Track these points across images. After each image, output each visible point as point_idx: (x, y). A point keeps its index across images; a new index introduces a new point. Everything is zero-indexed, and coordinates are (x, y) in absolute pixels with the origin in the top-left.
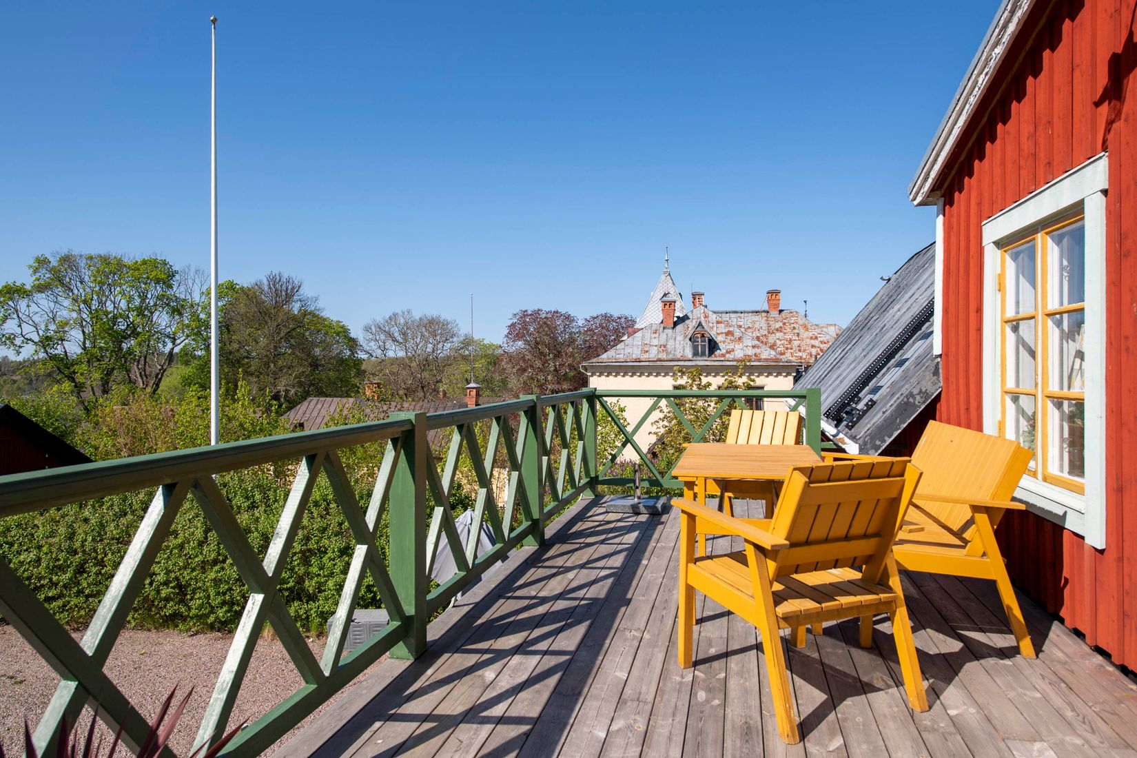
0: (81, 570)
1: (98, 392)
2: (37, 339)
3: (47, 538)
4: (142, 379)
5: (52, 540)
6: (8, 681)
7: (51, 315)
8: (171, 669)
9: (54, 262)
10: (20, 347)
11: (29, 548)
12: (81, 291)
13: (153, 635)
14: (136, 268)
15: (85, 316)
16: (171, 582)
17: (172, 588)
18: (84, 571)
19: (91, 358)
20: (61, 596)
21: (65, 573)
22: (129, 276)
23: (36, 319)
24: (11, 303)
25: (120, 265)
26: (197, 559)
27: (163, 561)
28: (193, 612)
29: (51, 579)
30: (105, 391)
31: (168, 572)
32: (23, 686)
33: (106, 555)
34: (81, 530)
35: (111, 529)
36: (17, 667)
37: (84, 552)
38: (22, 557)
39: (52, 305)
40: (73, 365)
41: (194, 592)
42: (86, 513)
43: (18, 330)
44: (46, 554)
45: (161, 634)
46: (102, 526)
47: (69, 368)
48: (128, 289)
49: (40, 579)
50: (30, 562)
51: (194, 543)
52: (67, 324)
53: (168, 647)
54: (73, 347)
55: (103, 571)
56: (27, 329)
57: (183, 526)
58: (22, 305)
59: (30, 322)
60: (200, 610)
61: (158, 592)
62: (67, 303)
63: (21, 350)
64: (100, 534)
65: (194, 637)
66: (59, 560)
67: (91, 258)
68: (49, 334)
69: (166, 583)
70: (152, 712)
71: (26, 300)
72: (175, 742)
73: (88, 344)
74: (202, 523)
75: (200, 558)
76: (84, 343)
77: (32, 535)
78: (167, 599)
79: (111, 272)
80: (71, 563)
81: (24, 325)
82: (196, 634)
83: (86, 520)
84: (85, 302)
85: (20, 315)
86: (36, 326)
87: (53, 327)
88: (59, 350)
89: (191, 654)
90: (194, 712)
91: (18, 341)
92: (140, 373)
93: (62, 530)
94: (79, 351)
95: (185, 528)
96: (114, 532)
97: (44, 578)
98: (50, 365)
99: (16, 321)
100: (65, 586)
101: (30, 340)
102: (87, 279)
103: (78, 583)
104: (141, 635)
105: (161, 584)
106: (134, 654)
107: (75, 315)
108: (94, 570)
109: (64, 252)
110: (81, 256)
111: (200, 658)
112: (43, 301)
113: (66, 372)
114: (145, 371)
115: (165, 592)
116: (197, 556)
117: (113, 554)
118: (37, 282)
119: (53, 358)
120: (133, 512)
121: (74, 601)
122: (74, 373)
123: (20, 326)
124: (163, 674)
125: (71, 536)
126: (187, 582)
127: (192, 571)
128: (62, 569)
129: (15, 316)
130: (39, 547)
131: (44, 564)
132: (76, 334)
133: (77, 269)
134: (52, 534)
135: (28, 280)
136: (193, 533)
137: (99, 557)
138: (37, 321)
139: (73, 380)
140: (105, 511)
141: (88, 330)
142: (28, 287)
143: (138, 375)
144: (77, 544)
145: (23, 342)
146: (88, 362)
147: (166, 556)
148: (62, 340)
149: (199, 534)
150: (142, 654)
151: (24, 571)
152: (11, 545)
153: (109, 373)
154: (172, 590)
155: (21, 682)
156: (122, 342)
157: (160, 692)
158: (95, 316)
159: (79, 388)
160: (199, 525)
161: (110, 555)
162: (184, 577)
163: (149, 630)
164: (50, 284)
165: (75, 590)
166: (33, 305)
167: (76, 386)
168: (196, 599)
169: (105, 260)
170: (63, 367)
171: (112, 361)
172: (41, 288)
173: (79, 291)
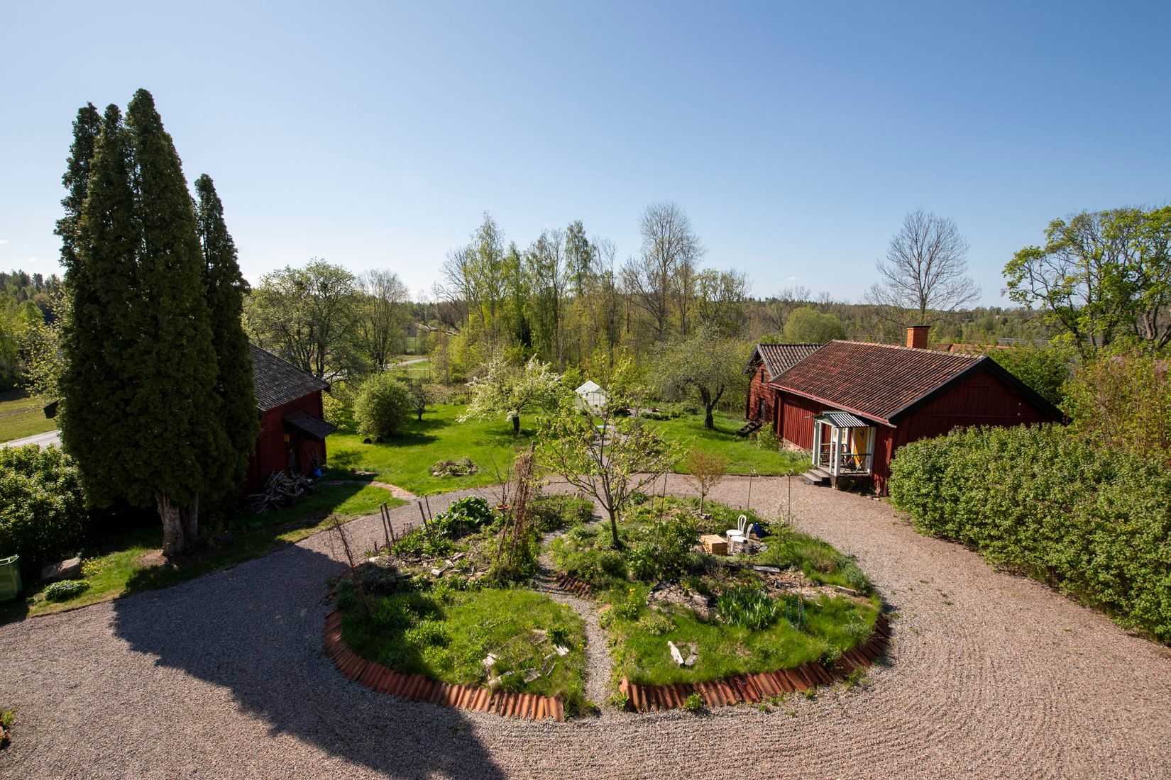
0: (1020, 521)
1: (1099, 341)
2: (1045, 294)
3: (996, 483)
4: (1151, 330)
5: (998, 487)
6: (941, 597)
7: (1061, 272)
8: (1093, 665)
9: (1068, 224)
10: (1031, 302)
11: (980, 487)
12: (1093, 247)
13: (1086, 613)
14: (1156, 217)
15: (1094, 271)
16: (1112, 569)
17: (1112, 575)
18: (1024, 524)
19: (1096, 310)
20: (1000, 538)
21: (1006, 518)
22: (1145, 227)
23: (1047, 276)
24: (1026, 264)
25: (1138, 217)
26: (1148, 556)
27: (1105, 544)
28: (1137, 611)
29: (994, 520)
30: (1106, 342)
31: (1110, 557)
32: (949, 608)
33: (1045, 516)
34: (1026, 484)
35: (1056, 493)
36: (951, 587)
37: (1025, 507)
38: (973, 494)
39: (1063, 263)
40: (1077, 317)
41: (1141, 589)
42: (1036, 470)
43: (1030, 287)
44: (993, 497)
45: (1095, 617)
46: (1048, 487)
47: (1072, 319)
48: (1143, 241)
49: (986, 517)
50: (979, 500)
51: (1147, 537)
52: (1073, 280)
53: (1098, 636)
54: (1078, 300)
55: (1041, 531)
56: (1038, 286)
57: (1138, 513)
58: (1036, 265)
59: (1042, 280)
60: (1146, 613)
61: (1096, 573)
62: (1077, 259)
63: (1031, 304)
64: (1043, 495)
65: (1134, 639)
66: (1001, 506)
67: (1107, 214)
68: (1057, 290)
69: (1107, 568)
70: (1054, 704)
71: (1039, 261)
72: (1068, 758)
73: (1094, 297)
74: (1163, 517)
75: (1153, 556)
76: (1090, 297)
77: (984, 477)
78: (1106, 585)
79: (1126, 226)
80: (1013, 513)
81: (1035, 283)
82: (1138, 636)
83: (1034, 476)
84: (1095, 258)
85: (1033, 274)
86: (1045, 282)
87: (1061, 283)
88: (1065, 304)
89: (1124, 659)
90: (1103, 735)
91: (1029, 297)
92: (1150, 324)
93: (1009, 480)
94: (1085, 303)
95: (1140, 515)
96: (1058, 496)
97: (989, 518)
98: (1055, 317)
99: (1029, 280)
100: (1006, 531)
101: (1040, 295)
102: (1099, 234)
103: (1016, 533)
104: (1073, 608)
105: (1100, 565)
106: (1058, 626)
107: (1083, 270)
108: (1033, 526)
109: (1079, 212)
110: (1096, 214)
111: (1133, 670)
112: (1055, 260)
113: (1070, 323)
114: (1154, 322)
115: (1102, 576)
116: (1149, 552)
117: (1052, 517)
118: (1050, 245)
119: (1059, 310)
120: (1083, 480)
121: (1012, 547)
122: (1078, 324)
123: (1032, 284)
124: (1082, 666)
125: (1016, 488)
126: (1132, 576)
127: (1140, 567)
128: (1005, 515)
129: (1028, 275)
130: (988, 489)
131: (989, 506)
132: (1083, 288)
133: (1090, 227)
134: (1000, 481)
135: (1042, 243)
136: (1148, 524)
137: (1039, 516)
138: (1047, 279)
139: (1075, 331)
140: (1054, 471)
141: (1095, 282)
142: (1042, 249)
143: (1147, 326)
144: (1020, 498)
145: (1033, 297)
146: (1092, 314)
147: (1110, 539)
148: (1069, 294)
149: (1156, 528)
150: (1067, 631)
151: (973, 506)
152: (967, 480)
153: (1112, 324)
154: (1112, 578)
155: (949, 604)
156: (1130, 294)
157: (1071, 686)
158: (1105, 270)
159: (1080, 338)
160: (1159, 518)
161: (1049, 517)
162: (1129, 570)
163: (1084, 606)
164: (1062, 244)
165: (1013, 538)
166: (1045, 264)
167: (1077, 337)
168: (1141, 599)
169: (1121, 214)
170: (1068, 318)
171: (1117, 313)
172: (1053, 250)
173: (1090, 247)
